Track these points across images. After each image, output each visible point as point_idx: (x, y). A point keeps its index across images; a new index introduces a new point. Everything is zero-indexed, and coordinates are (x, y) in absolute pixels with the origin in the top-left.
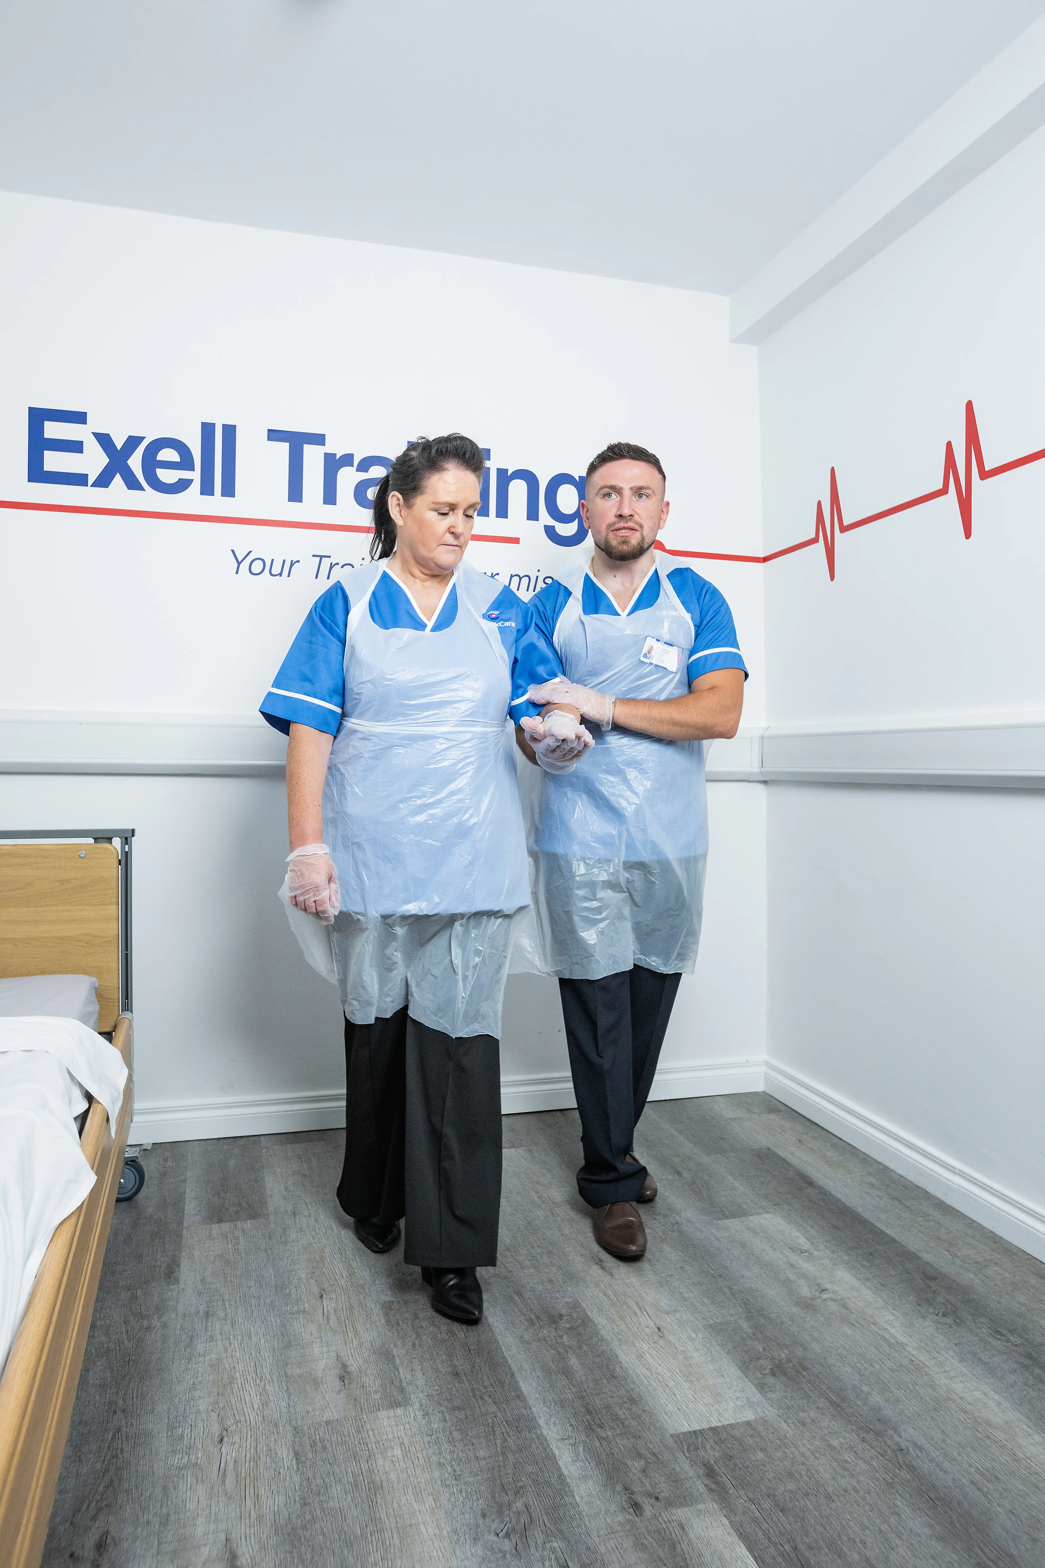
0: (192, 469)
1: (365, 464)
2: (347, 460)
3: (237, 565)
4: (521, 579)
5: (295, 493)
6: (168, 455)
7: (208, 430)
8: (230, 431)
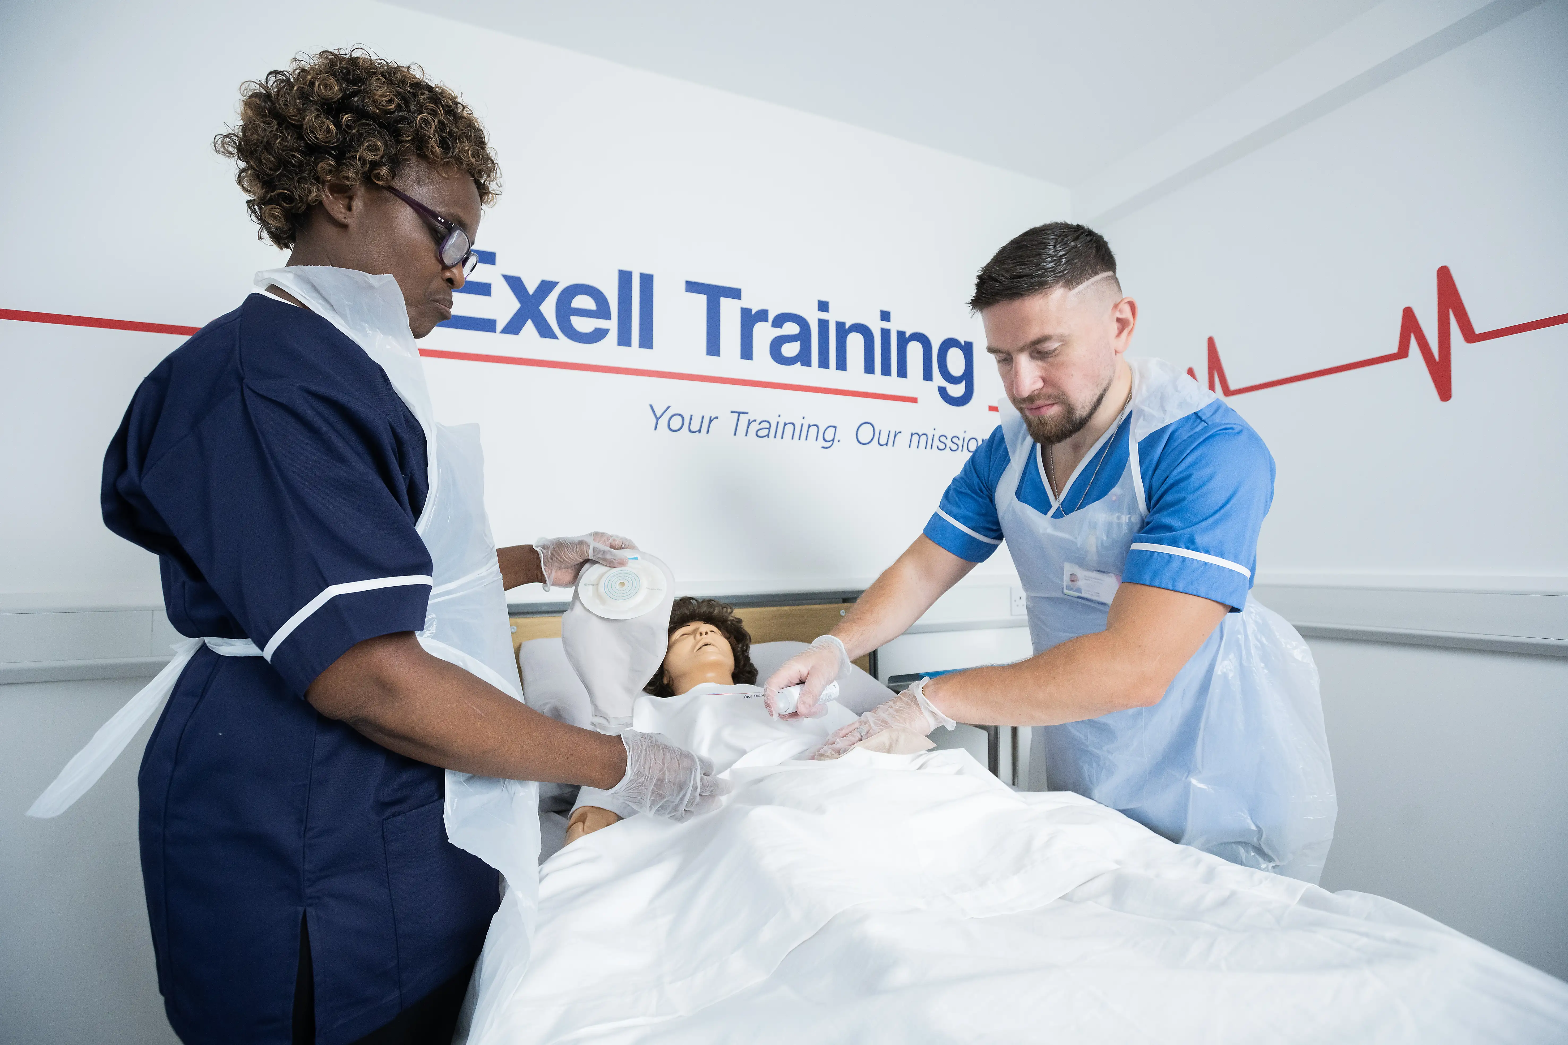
0: (608, 316)
1: (779, 321)
2: (762, 315)
3: (654, 420)
4: (920, 437)
5: (713, 348)
6: (583, 302)
7: (625, 277)
8: (647, 281)
